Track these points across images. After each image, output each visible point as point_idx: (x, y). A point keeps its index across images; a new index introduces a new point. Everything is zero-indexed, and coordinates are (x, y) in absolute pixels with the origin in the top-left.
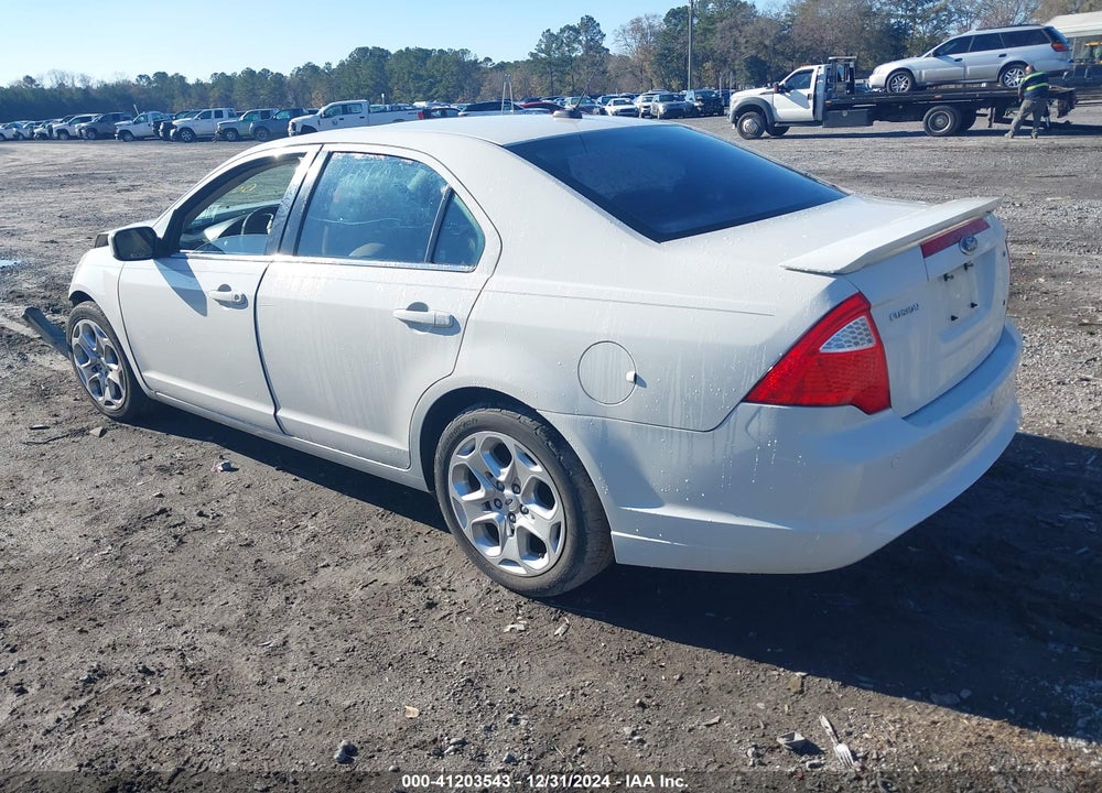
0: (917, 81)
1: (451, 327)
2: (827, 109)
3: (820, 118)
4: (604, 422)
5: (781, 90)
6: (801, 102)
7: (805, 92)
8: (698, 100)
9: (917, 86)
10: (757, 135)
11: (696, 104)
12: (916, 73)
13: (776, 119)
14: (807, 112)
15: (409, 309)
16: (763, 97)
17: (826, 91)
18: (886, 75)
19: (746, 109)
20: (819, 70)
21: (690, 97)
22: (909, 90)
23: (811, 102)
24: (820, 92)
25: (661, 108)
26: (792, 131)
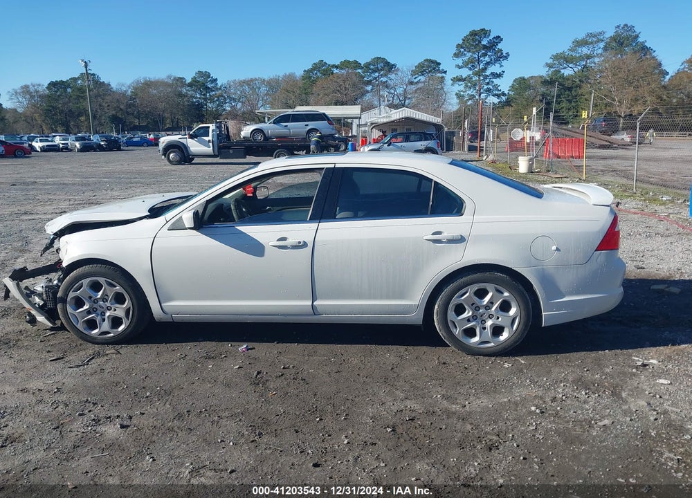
0: (267, 135)
1: (461, 240)
2: (220, 148)
3: (217, 153)
4: (543, 268)
5: (192, 137)
6: (206, 144)
7: (207, 139)
8: (102, 141)
9: (266, 138)
10: (179, 163)
11: (102, 143)
12: (266, 132)
13: (191, 153)
14: (209, 150)
15: (432, 234)
16: (180, 140)
17: (218, 138)
18: (250, 131)
19: (170, 147)
20: (212, 127)
21: (95, 138)
22: (264, 140)
23: (211, 144)
24: (215, 139)
25: (78, 145)
26: (196, 160)
